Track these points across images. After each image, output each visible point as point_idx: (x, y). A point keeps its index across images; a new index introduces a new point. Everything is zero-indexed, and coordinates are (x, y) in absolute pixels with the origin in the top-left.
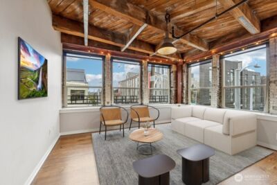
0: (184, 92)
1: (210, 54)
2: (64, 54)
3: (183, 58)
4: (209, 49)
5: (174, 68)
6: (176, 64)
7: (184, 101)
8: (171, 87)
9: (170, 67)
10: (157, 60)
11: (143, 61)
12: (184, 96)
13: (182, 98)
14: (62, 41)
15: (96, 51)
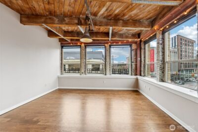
0: (142, 65)
1: (155, 31)
2: (62, 47)
3: (139, 37)
4: (152, 27)
5: (134, 47)
6: (136, 43)
7: (142, 74)
8: (132, 62)
9: (131, 46)
10: (116, 43)
11: (106, 45)
12: (142, 69)
13: (141, 71)
14: (60, 41)
15: (75, 43)
